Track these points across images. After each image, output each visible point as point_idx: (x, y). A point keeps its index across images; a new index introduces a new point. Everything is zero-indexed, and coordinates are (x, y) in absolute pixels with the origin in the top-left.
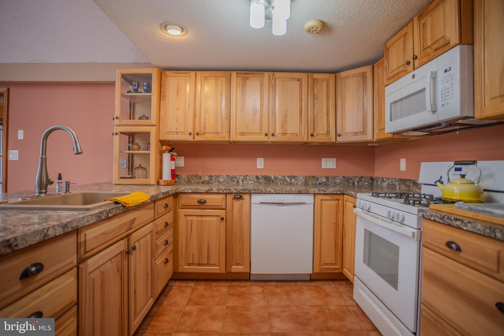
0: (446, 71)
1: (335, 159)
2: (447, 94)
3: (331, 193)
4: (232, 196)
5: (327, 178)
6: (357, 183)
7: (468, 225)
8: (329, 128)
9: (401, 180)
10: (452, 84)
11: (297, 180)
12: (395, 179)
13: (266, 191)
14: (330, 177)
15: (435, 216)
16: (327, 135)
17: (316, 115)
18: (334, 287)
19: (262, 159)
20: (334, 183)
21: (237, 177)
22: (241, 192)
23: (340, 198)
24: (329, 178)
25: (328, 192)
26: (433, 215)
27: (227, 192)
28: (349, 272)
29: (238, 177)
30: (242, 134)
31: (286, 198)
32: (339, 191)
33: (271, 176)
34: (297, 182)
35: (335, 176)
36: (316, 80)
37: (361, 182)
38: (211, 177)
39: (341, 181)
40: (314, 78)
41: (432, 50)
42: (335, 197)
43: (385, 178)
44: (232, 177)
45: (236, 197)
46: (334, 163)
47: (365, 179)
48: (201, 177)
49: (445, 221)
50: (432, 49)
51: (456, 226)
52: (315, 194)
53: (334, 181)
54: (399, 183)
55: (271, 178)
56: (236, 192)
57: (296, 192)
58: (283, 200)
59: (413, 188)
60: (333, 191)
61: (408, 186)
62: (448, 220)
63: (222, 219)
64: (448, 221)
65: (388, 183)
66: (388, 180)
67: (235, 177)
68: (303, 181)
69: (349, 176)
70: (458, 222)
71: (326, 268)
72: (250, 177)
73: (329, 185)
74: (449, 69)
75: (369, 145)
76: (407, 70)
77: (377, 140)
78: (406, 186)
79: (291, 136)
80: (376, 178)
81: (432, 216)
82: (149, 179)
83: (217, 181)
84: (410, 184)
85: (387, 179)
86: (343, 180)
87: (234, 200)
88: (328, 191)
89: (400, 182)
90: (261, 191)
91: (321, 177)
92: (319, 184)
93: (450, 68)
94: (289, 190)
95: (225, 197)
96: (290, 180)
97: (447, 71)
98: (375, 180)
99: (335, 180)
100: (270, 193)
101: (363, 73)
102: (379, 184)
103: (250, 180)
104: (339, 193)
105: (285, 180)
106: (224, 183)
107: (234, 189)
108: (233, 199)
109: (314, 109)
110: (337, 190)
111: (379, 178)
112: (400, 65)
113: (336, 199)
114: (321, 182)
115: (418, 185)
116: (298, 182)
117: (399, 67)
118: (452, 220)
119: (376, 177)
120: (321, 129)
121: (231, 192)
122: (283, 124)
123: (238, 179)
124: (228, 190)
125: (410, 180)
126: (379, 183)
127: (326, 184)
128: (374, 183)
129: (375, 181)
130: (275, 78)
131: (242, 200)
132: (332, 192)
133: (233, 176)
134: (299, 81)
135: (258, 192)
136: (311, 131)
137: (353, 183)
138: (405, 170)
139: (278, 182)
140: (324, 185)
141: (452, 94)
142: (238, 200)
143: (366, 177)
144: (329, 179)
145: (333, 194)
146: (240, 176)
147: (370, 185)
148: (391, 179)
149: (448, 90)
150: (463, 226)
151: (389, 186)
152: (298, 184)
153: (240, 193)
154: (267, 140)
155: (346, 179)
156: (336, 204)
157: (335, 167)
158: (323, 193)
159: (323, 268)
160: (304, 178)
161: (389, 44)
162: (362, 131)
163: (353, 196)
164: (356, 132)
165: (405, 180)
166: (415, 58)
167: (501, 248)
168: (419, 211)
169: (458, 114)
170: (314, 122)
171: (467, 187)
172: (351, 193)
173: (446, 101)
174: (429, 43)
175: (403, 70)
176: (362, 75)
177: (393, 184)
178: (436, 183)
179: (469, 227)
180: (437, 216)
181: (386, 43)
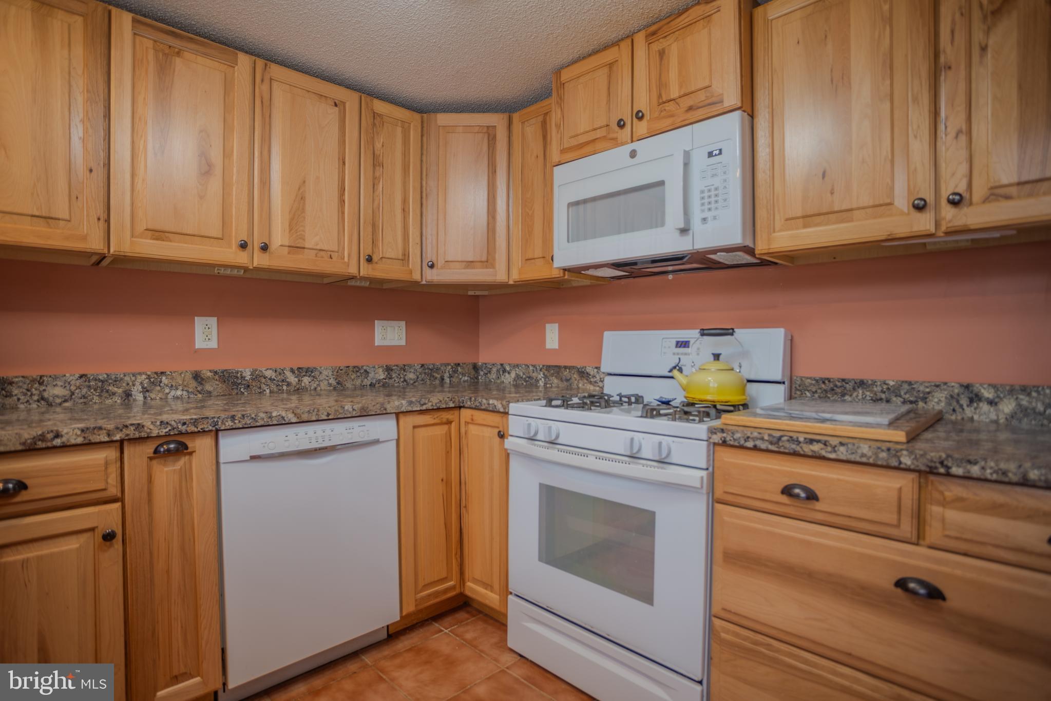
0: (710, 154)
1: (403, 323)
2: (713, 199)
3: (435, 408)
4: (149, 449)
5: (388, 369)
6: (448, 379)
7: (838, 450)
8: (407, 245)
9: (549, 368)
10: (725, 181)
11: (317, 379)
12: (534, 366)
13: (271, 417)
14: (394, 368)
15: (754, 439)
16: (404, 261)
17: (379, 209)
18: (450, 633)
19: (213, 321)
20: (403, 382)
21: (122, 379)
22: (184, 431)
23: (452, 417)
24: (392, 370)
25: (429, 406)
26: (751, 436)
27: (127, 435)
28: (486, 589)
29: (127, 378)
30: (157, 234)
31: (328, 432)
32: (451, 400)
33: (241, 372)
34: (315, 385)
35: (404, 365)
36: (379, 116)
37: (456, 375)
39: (417, 375)
40: (375, 111)
41: (678, 108)
42: (442, 417)
43: (509, 364)
44: (103, 382)
45: (162, 450)
46: (402, 332)
47: (463, 368)
49: (783, 446)
50: (679, 106)
51: (810, 454)
52: (397, 415)
53: (402, 376)
54: (544, 374)
55: (243, 378)
56: (163, 434)
57: (354, 413)
58: (320, 440)
59: (578, 382)
60: (441, 401)
61: (567, 380)
62: (791, 444)
63: (109, 537)
64: (790, 446)
65: (518, 376)
66: (517, 369)
67: (116, 381)
68: (332, 381)
69: (433, 364)
70: (815, 445)
71: (429, 595)
72: (172, 378)
73: (393, 386)
74: (717, 152)
75: (471, 293)
76: (617, 138)
77: (515, 282)
78: (561, 379)
79: (316, 256)
80: (484, 365)
81: (747, 439)
84: (572, 375)
85: (514, 366)
86: (420, 374)
87: (155, 462)
88: (430, 404)
89: (546, 373)
90: (255, 419)
91: (374, 367)
92: (370, 385)
93: (720, 150)
94: (337, 409)
95: (118, 454)
96: (296, 380)
97: (714, 155)
98: (482, 371)
99: (406, 375)
100: (283, 423)
101: (487, 126)
102: (493, 379)
103: (172, 386)
104: (452, 405)
105: (283, 381)
107: (158, 423)
108: (151, 459)
109: (373, 192)
110: (448, 399)
111: (494, 365)
112: (598, 123)
113: (444, 420)
114: (374, 382)
115: (590, 377)
116: (319, 385)
117: (595, 129)
118: (800, 442)
119: (486, 364)
120: (390, 247)
121: (143, 435)
122: (292, 220)
123: (128, 384)
124: (132, 428)
125: (572, 366)
126: (493, 376)
127: (387, 385)
128: (480, 377)
129: (482, 373)
130: (271, 79)
131: (187, 457)
132: (438, 405)
133: (105, 376)
134: (337, 109)
135: (245, 424)
136: (366, 250)
137: (440, 380)
138: (557, 347)
139: (263, 386)
140: (381, 389)
141: (725, 200)
142: (171, 458)
143: (465, 364)
144: (391, 372)
145: (439, 409)
146: (134, 375)
147: (472, 381)
148: (524, 366)
149: (717, 192)
150: (826, 452)
151: (520, 382)
152: (319, 388)
153: (181, 433)
154: (246, 262)
155: (427, 371)
156: (446, 434)
157: (403, 343)
158: (418, 409)
159: (422, 598)
160: (335, 373)
161: (565, 75)
162: (484, 259)
163: (495, 411)
164: (471, 260)
165: (559, 367)
166: (640, 116)
167: (903, 483)
168: (712, 431)
169: (736, 238)
170: (374, 226)
171: (726, 377)
172: (489, 404)
173: (713, 213)
174: (674, 92)
175: (604, 138)
176: (485, 130)
177: (529, 377)
178: (670, 371)
179: (842, 453)
180: (762, 439)
181: (558, 72)
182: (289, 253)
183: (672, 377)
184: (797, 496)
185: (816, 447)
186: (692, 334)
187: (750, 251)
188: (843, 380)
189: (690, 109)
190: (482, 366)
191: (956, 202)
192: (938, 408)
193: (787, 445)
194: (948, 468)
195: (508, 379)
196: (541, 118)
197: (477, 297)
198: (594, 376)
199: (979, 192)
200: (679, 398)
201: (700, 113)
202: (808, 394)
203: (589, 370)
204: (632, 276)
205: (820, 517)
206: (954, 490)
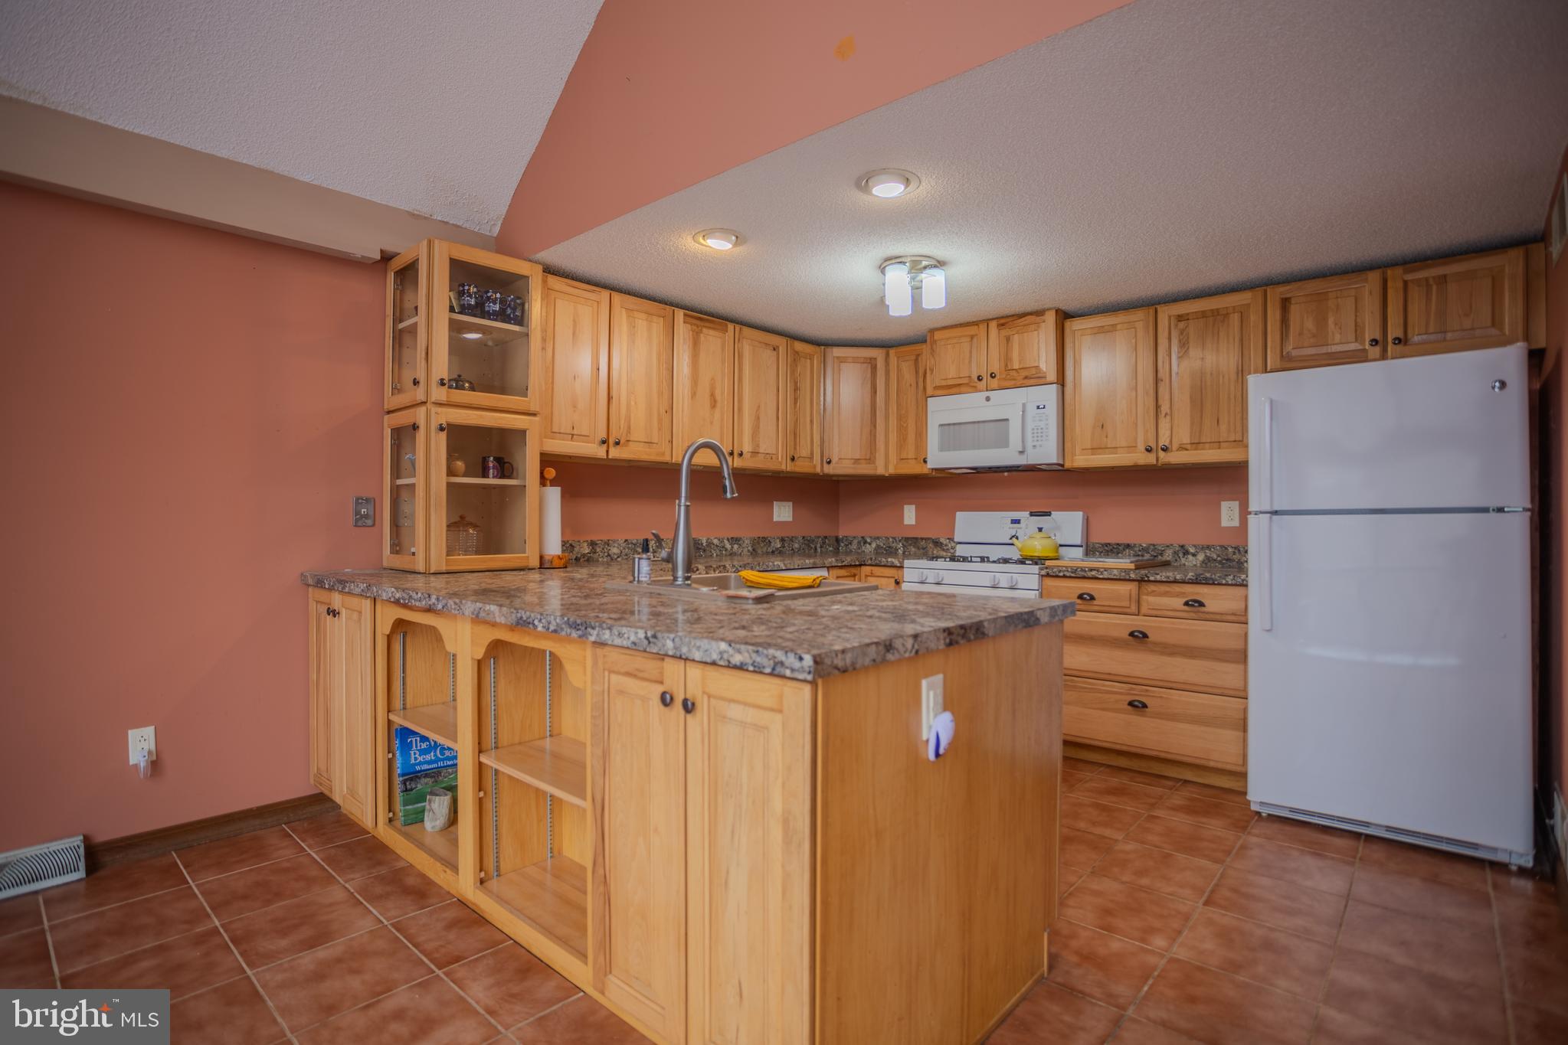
0: (1038, 407)
1: (791, 504)
2: (1040, 435)
6: (820, 549)
8: (813, 448)
9: (907, 539)
10: (1047, 425)
11: (741, 546)
12: (893, 538)
14: (786, 539)
15: (1064, 572)
16: (811, 460)
17: (798, 421)
20: (791, 550)
23: (859, 571)
34: (742, 551)
35: (792, 537)
36: (798, 352)
37: (825, 546)
38: (593, 544)
39: (800, 545)
40: (796, 349)
41: (1019, 376)
43: (870, 537)
46: (790, 511)
47: (829, 540)
48: (573, 547)
49: (1078, 574)
50: (1019, 374)
51: (1091, 577)
52: (828, 568)
53: (791, 545)
54: (902, 544)
59: (933, 550)
61: (924, 549)
64: (1082, 574)
65: (878, 546)
66: (877, 541)
68: (750, 547)
69: (809, 536)
74: (1042, 406)
75: (834, 478)
76: (977, 387)
77: (893, 474)
78: (918, 548)
80: (847, 538)
81: (1060, 571)
82: (525, 553)
83: (606, 554)
84: (928, 544)
85: (875, 538)
86: (802, 544)
89: (905, 543)
92: (772, 552)
93: (1044, 406)
96: (730, 546)
97: (1040, 408)
98: (845, 542)
99: (793, 545)
101: (871, 357)
102: (854, 549)
105: (723, 547)
106: (619, 559)
111: (854, 537)
112: (963, 374)
115: (943, 545)
117: (960, 378)
118: (1085, 571)
120: (804, 449)
122: (753, 434)
125: (926, 538)
126: (854, 546)
128: (841, 548)
129: (842, 544)
130: (743, 338)
134: (774, 352)
136: (791, 452)
137: (814, 549)
138: (914, 524)
141: (1047, 436)
143: (830, 537)
144: (784, 542)
147: (835, 550)
148: (884, 538)
149: (1042, 431)
150: (1098, 575)
151: (880, 551)
152: (743, 553)
155: (806, 542)
157: (791, 519)
160: (752, 542)
161: (938, 335)
162: (868, 457)
163: (893, 566)
164: (858, 457)
165: (916, 539)
166: (993, 376)
167: (1132, 587)
168: (1041, 569)
169: (1054, 460)
170: (795, 434)
171: (1047, 542)
172: (887, 561)
173: (1040, 443)
174: (1016, 366)
175: (967, 384)
176: (869, 361)
177: (889, 547)
178: (1011, 539)
179: (1106, 575)
180: (1068, 571)
181: (932, 331)
182: (751, 457)
183: (1012, 544)
184: (1085, 599)
185: (1094, 573)
186: (1023, 515)
187: (1062, 466)
188: (1118, 544)
189: (1026, 378)
190: (843, 538)
191: (1165, 449)
192: (1168, 559)
193: (1080, 573)
194: (1148, 577)
195: (869, 549)
196: (913, 357)
197: (838, 481)
198: (946, 545)
199: (1175, 446)
200: (1016, 556)
201: (1032, 382)
202: (1098, 554)
203: (942, 540)
204: (978, 473)
205: (1096, 608)
206: (1152, 587)
